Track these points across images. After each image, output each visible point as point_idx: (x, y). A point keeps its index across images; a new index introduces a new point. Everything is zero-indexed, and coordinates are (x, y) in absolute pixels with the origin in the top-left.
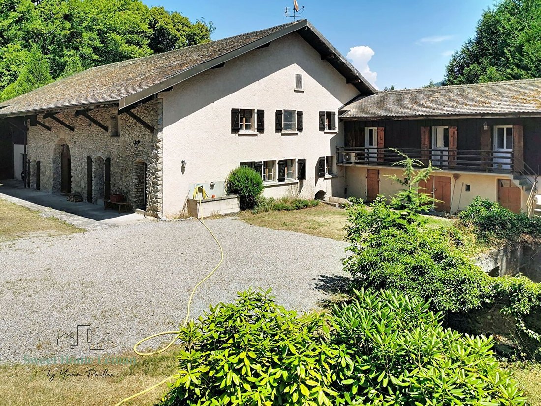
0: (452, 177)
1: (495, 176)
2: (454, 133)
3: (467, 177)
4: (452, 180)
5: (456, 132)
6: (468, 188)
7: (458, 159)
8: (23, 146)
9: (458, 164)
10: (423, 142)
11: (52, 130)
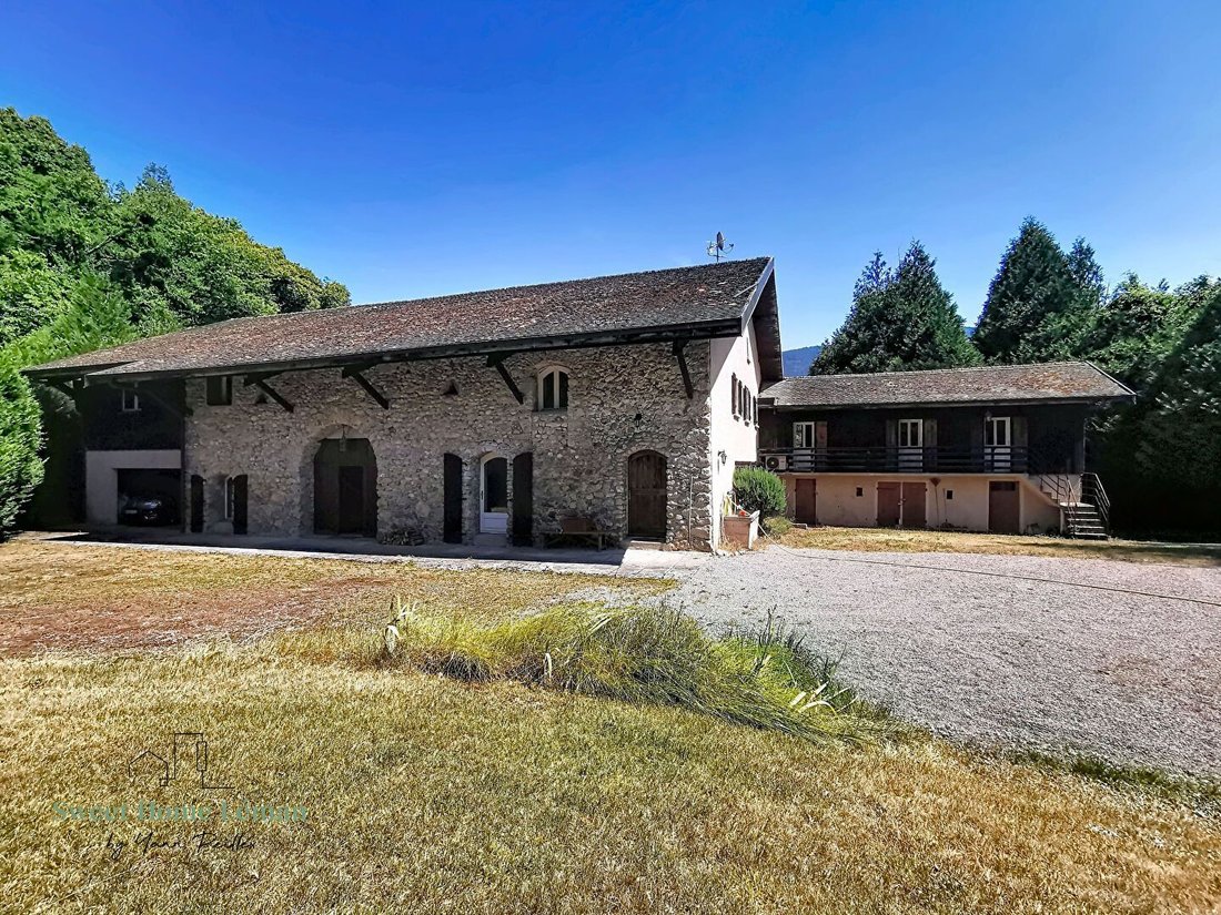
0: (927, 482)
1: (987, 477)
2: (932, 427)
3: (949, 480)
4: (929, 486)
5: (936, 427)
6: (950, 495)
7: (939, 458)
8: (179, 452)
9: (939, 464)
10: (888, 438)
11: (297, 409)
